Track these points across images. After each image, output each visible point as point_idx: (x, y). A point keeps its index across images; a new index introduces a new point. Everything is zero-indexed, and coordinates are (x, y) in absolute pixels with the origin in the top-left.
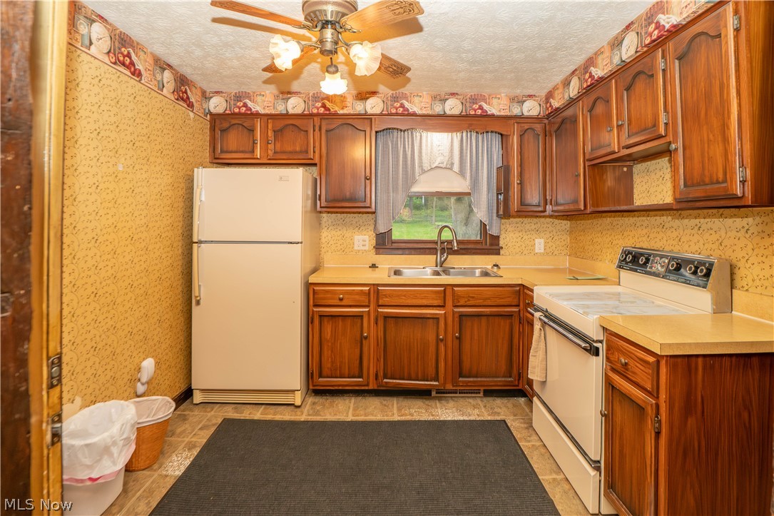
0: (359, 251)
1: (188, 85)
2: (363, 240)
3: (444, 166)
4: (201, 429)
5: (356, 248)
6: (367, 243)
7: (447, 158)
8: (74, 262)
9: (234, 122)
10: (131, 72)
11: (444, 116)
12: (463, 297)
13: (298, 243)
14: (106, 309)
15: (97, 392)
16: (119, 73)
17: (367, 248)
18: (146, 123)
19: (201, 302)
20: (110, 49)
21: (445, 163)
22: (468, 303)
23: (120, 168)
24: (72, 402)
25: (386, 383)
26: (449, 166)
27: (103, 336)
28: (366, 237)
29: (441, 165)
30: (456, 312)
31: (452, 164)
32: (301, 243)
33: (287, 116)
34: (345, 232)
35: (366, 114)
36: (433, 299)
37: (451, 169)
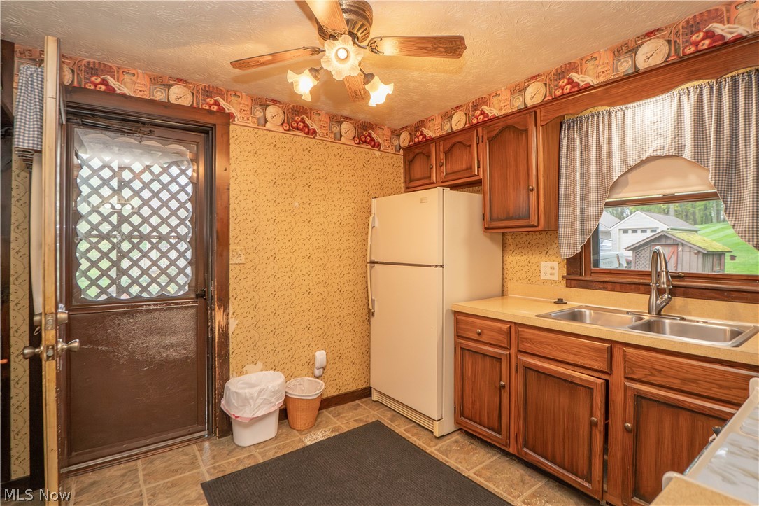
0: (546, 281)
1: (373, 129)
2: (551, 268)
3: (664, 153)
4: (354, 421)
5: (543, 277)
6: (556, 271)
7: (669, 140)
8: (256, 271)
9: (417, 151)
10: (304, 133)
11: (637, 74)
12: (643, 367)
13: (436, 266)
14: (284, 306)
15: (276, 363)
16: (292, 136)
17: (556, 278)
18: (323, 168)
19: (375, 314)
20: (284, 121)
21: (666, 149)
22: (651, 379)
23: (296, 204)
24: (255, 364)
25: (526, 453)
26: (673, 152)
27: (281, 325)
28: (556, 265)
29: (659, 153)
30: (631, 388)
31: (681, 147)
32: (442, 266)
33: (453, 134)
34: (530, 257)
35: (526, 108)
36: (591, 359)
37: (678, 156)
